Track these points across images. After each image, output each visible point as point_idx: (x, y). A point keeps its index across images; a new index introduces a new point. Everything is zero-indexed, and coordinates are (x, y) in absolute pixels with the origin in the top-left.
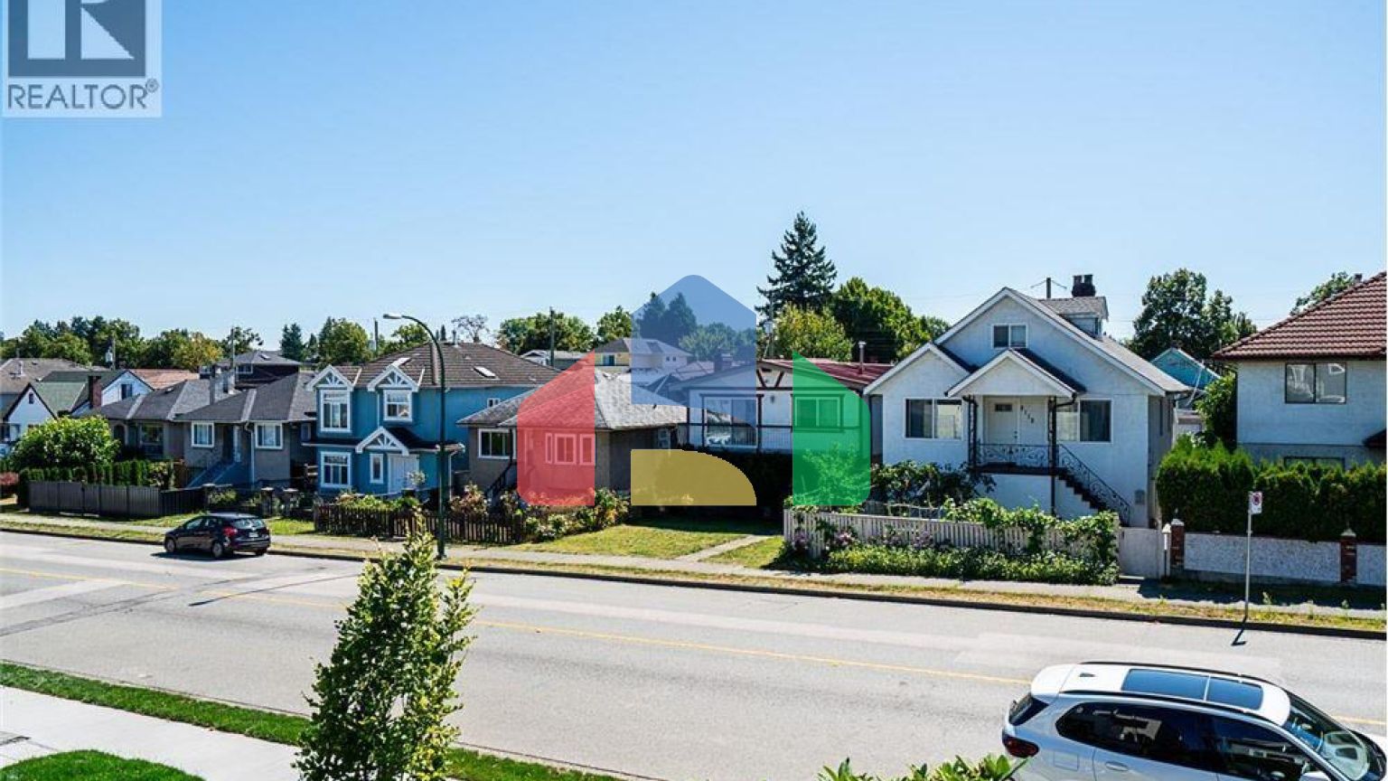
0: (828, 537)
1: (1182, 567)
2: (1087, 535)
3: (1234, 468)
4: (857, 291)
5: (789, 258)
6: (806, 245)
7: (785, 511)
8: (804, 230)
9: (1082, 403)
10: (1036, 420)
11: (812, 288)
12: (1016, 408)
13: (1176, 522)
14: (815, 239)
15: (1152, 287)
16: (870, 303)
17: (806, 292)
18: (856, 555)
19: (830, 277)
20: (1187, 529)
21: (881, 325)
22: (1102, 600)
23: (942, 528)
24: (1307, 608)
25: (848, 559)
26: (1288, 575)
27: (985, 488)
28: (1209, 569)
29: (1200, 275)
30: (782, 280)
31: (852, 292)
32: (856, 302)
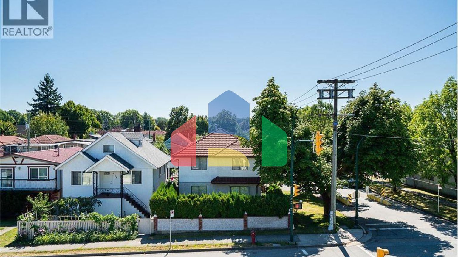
0: (36, 230)
1: (157, 230)
2: (128, 222)
3: (171, 197)
4: (71, 106)
5: (42, 92)
6: (49, 87)
7: (18, 222)
8: (48, 81)
9: (133, 171)
10: (118, 178)
11: (51, 104)
12: (111, 173)
13: (155, 216)
14: (53, 85)
15: (173, 111)
16: (76, 111)
17: (49, 105)
18: (46, 238)
19: (59, 100)
20: (158, 218)
21: (80, 119)
22: (129, 247)
23: (80, 224)
24: (186, 242)
25: (42, 240)
26: (185, 229)
27: (98, 205)
28: (165, 230)
29: (187, 108)
30: (38, 100)
31: (69, 106)
32: (70, 110)
